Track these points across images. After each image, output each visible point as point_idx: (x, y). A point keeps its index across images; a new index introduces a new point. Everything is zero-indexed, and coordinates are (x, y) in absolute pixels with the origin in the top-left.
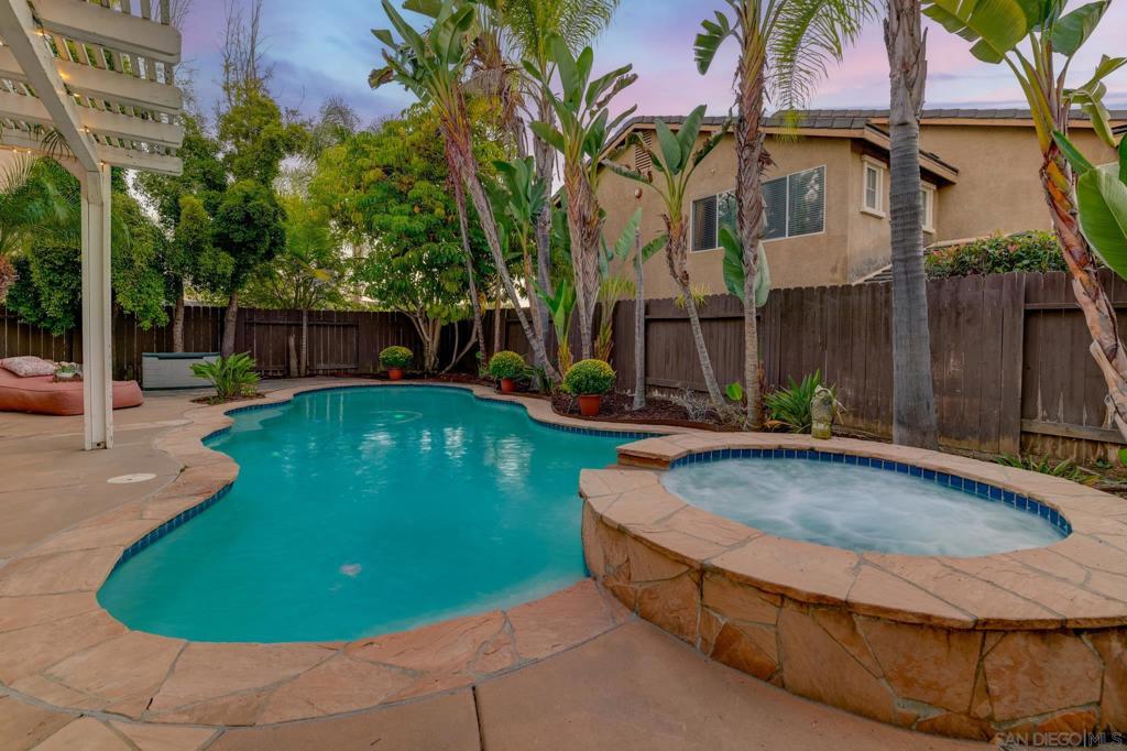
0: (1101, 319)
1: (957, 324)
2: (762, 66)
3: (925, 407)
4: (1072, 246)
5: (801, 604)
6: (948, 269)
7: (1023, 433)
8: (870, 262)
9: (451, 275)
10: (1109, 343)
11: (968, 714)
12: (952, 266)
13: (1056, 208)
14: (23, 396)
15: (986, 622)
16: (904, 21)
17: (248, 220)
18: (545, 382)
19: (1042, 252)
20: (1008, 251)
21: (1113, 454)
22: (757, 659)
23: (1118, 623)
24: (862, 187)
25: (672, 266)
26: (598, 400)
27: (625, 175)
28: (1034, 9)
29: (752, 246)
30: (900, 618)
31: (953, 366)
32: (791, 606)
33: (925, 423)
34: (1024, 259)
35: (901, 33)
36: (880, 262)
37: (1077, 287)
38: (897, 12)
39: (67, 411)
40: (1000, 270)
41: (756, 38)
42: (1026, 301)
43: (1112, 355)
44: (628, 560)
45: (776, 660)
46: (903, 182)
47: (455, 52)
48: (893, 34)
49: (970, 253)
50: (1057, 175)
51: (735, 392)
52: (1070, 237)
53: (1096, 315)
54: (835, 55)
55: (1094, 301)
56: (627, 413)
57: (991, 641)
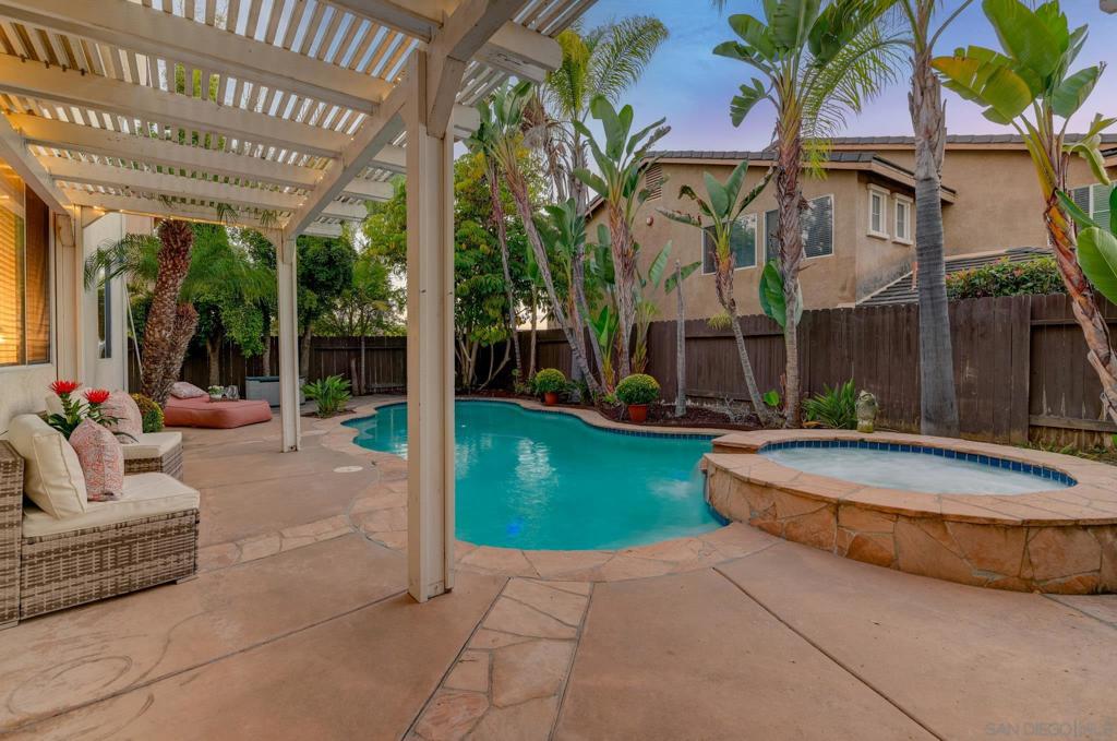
0: (1096, 333)
1: (971, 339)
2: (798, 128)
3: (949, 406)
4: (1071, 275)
5: (910, 518)
6: (959, 290)
7: (1031, 426)
8: (876, 280)
9: (495, 302)
10: (1103, 352)
11: (1018, 577)
12: (962, 287)
13: (1057, 244)
14: (190, 414)
15: (1029, 521)
16: (927, 96)
17: (331, 262)
18: (586, 394)
19: (1043, 276)
20: (1014, 275)
21: (1108, 441)
22: (880, 555)
23: (1110, 522)
24: (867, 212)
25: (721, 294)
26: (644, 408)
27: (678, 219)
28: (1038, 83)
29: (793, 277)
30: (977, 521)
31: (969, 372)
32: (904, 520)
33: (949, 419)
34: (1028, 281)
35: (924, 106)
36: (885, 279)
37: (1076, 307)
38: (921, 88)
39: (226, 426)
40: (1007, 291)
41: (792, 106)
42: (1032, 318)
43: (1106, 361)
44: (774, 505)
45: (893, 553)
46: (927, 226)
47: (514, 115)
48: (918, 107)
49: (980, 277)
50: (1058, 219)
51: (772, 398)
52: (1070, 268)
53: (1093, 330)
54: (853, 108)
55: (1091, 319)
56: (670, 419)
57: (1032, 533)
